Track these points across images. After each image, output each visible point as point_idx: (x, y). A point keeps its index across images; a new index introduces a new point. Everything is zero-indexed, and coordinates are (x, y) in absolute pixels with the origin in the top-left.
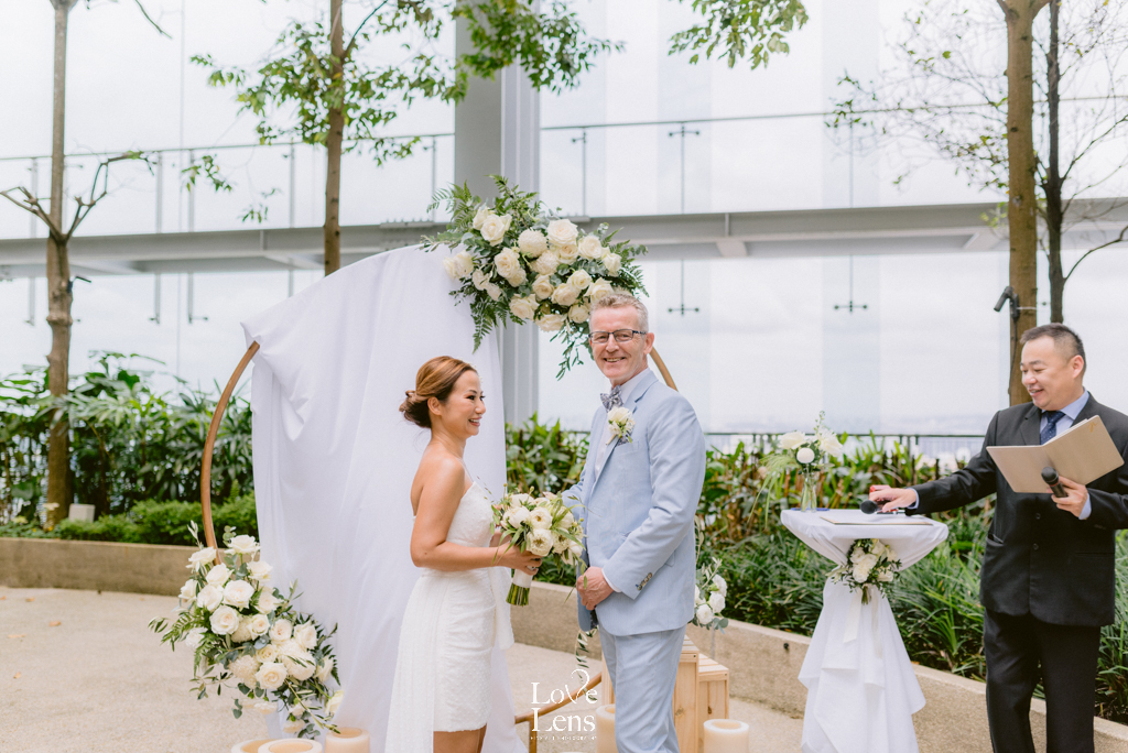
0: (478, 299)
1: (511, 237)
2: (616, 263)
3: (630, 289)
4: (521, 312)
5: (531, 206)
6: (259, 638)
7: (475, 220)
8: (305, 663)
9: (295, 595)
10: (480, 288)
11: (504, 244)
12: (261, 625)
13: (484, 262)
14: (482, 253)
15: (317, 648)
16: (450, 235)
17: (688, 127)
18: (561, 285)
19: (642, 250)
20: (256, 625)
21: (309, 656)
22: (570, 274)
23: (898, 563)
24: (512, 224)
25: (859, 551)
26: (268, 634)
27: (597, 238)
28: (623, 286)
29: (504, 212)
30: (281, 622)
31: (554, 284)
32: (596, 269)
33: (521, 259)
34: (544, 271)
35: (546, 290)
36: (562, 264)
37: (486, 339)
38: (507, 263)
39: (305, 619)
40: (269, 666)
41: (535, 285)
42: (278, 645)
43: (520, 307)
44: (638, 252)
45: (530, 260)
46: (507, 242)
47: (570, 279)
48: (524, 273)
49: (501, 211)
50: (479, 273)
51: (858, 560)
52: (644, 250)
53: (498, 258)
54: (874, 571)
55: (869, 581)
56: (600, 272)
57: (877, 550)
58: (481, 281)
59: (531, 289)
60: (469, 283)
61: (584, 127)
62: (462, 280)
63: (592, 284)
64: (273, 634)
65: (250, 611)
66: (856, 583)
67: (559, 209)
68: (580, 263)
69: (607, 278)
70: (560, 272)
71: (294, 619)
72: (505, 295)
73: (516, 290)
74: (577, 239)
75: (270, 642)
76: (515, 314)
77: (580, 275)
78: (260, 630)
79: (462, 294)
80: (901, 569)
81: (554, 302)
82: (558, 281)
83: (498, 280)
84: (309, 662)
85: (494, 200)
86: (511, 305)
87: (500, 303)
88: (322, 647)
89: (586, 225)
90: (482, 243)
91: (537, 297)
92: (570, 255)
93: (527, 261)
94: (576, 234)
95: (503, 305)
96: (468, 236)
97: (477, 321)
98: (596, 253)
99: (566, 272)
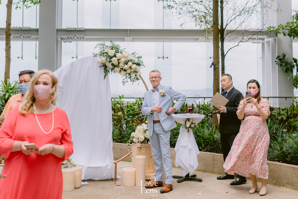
0: (105, 68)
2: (137, 60)
3: (140, 66)
10: (107, 66)
11: (113, 56)
23: (195, 123)
24: (115, 52)
25: (187, 121)
27: (133, 55)
28: (138, 65)
29: (113, 49)
31: (124, 65)
33: (118, 60)
34: (122, 62)
35: (122, 66)
38: (115, 60)
41: (120, 65)
43: (117, 70)
45: (120, 60)
47: (128, 64)
48: (118, 63)
50: (108, 62)
51: (187, 123)
53: (112, 59)
54: (190, 125)
55: (189, 127)
56: (134, 62)
57: (191, 121)
58: (108, 64)
62: (102, 63)
63: (133, 65)
66: (187, 128)
68: (130, 60)
69: (136, 64)
70: (125, 62)
72: (114, 67)
73: (116, 66)
77: (130, 64)
79: (102, 67)
80: (196, 124)
81: (124, 69)
82: (125, 64)
83: (112, 64)
86: (114, 69)
90: (108, 56)
91: (120, 68)
92: (127, 59)
94: (129, 54)
95: (112, 69)
96: (106, 54)
97: (105, 72)
98: (133, 58)
99: (127, 62)
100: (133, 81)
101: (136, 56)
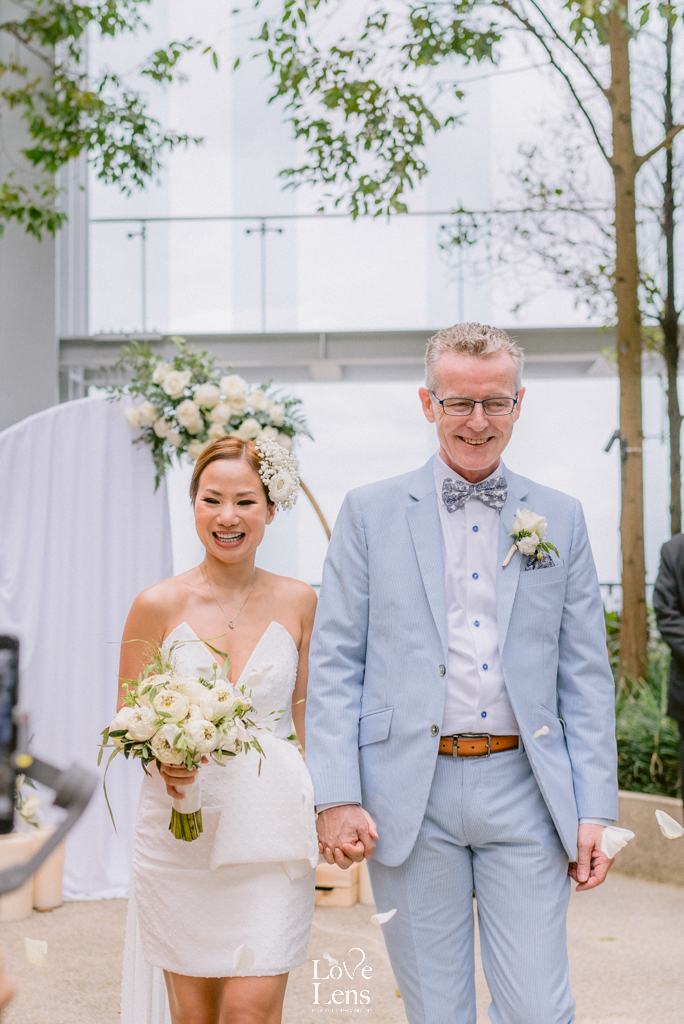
0: (156, 446)
2: (280, 414)
3: (291, 436)
7: (155, 375)
10: (160, 435)
11: (184, 397)
13: (167, 412)
17: (270, 224)
22: (241, 423)
24: (190, 379)
28: (286, 432)
29: (183, 369)
32: (264, 418)
33: (201, 410)
34: (218, 420)
36: (233, 415)
38: (188, 414)
41: (211, 431)
45: (208, 410)
47: (242, 428)
48: (200, 423)
49: (178, 367)
50: (162, 422)
53: (179, 409)
56: (268, 421)
58: (161, 429)
59: (207, 435)
60: (150, 431)
61: (143, 220)
62: (142, 428)
63: (261, 432)
69: (274, 427)
70: (232, 422)
72: (184, 441)
73: (194, 437)
77: (250, 425)
79: (143, 441)
82: (231, 429)
85: (172, 359)
86: (189, 449)
87: (178, 448)
90: (163, 396)
92: (240, 407)
93: (205, 412)
95: (180, 451)
96: (152, 390)
97: (157, 464)
98: (263, 406)
99: (237, 422)
101: (278, 398)
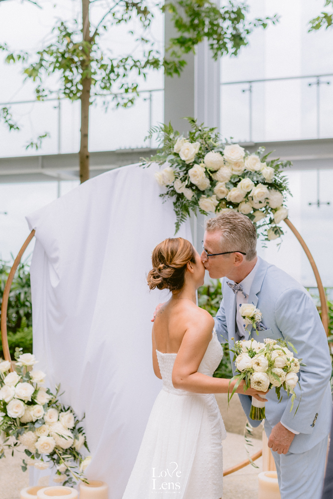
0: (178, 199)
1: (199, 157)
2: (271, 174)
3: (280, 191)
4: (206, 207)
5: (213, 136)
6: (37, 420)
7: (176, 147)
8: (67, 438)
9: (59, 394)
10: (179, 192)
11: (195, 162)
12: (39, 412)
13: (182, 174)
14: (180, 168)
15: (74, 428)
16: (159, 157)
17: (323, 80)
18: (233, 189)
19: (288, 164)
20: (35, 412)
21: (69, 433)
22: (239, 181)
24: (200, 149)
26: (43, 418)
27: (257, 157)
28: (276, 188)
29: (195, 141)
30: (51, 410)
31: (229, 188)
32: (257, 177)
33: (206, 172)
34: (222, 180)
35: (223, 192)
36: (233, 175)
37: (183, 226)
38: (197, 175)
39: (66, 409)
40: (44, 438)
41: (216, 189)
42: (50, 425)
43: (207, 204)
44: (286, 166)
45: (212, 172)
46: (197, 160)
47: (239, 185)
48: (208, 181)
49: (193, 140)
50: (178, 182)
52: (290, 164)
53: (191, 172)
56: (260, 179)
58: (180, 187)
59: (213, 192)
60: (172, 189)
61: (250, 82)
62: (167, 186)
63: (254, 188)
64: (47, 418)
65: (32, 403)
67: (231, 138)
68: (246, 174)
69: (265, 184)
70: (232, 181)
71: (60, 409)
72: (195, 196)
73: (203, 192)
74: (244, 158)
75: (44, 423)
76: (203, 208)
77: (246, 182)
78: (38, 415)
79: (167, 196)
81: (228, 200)
82: (231, 186)
83: (190, 186)
84: (69, 437)
85: (188, 133)
86: (200, 203)
87: (193, 202)
88: (77, 428)
89: (250, 148)
90: (180, 162)
91: (217, 197)
92: (240, 169)
93: (210, 174)
94: (243, 154)
95: (195, 203)
96: (171, 157)
97: (177, 213)
98: (257, 167)
99: (237, 180)
100: (267, 239)
